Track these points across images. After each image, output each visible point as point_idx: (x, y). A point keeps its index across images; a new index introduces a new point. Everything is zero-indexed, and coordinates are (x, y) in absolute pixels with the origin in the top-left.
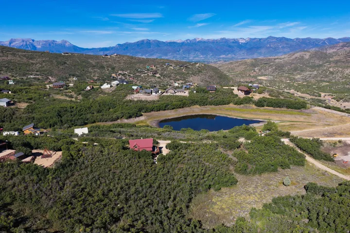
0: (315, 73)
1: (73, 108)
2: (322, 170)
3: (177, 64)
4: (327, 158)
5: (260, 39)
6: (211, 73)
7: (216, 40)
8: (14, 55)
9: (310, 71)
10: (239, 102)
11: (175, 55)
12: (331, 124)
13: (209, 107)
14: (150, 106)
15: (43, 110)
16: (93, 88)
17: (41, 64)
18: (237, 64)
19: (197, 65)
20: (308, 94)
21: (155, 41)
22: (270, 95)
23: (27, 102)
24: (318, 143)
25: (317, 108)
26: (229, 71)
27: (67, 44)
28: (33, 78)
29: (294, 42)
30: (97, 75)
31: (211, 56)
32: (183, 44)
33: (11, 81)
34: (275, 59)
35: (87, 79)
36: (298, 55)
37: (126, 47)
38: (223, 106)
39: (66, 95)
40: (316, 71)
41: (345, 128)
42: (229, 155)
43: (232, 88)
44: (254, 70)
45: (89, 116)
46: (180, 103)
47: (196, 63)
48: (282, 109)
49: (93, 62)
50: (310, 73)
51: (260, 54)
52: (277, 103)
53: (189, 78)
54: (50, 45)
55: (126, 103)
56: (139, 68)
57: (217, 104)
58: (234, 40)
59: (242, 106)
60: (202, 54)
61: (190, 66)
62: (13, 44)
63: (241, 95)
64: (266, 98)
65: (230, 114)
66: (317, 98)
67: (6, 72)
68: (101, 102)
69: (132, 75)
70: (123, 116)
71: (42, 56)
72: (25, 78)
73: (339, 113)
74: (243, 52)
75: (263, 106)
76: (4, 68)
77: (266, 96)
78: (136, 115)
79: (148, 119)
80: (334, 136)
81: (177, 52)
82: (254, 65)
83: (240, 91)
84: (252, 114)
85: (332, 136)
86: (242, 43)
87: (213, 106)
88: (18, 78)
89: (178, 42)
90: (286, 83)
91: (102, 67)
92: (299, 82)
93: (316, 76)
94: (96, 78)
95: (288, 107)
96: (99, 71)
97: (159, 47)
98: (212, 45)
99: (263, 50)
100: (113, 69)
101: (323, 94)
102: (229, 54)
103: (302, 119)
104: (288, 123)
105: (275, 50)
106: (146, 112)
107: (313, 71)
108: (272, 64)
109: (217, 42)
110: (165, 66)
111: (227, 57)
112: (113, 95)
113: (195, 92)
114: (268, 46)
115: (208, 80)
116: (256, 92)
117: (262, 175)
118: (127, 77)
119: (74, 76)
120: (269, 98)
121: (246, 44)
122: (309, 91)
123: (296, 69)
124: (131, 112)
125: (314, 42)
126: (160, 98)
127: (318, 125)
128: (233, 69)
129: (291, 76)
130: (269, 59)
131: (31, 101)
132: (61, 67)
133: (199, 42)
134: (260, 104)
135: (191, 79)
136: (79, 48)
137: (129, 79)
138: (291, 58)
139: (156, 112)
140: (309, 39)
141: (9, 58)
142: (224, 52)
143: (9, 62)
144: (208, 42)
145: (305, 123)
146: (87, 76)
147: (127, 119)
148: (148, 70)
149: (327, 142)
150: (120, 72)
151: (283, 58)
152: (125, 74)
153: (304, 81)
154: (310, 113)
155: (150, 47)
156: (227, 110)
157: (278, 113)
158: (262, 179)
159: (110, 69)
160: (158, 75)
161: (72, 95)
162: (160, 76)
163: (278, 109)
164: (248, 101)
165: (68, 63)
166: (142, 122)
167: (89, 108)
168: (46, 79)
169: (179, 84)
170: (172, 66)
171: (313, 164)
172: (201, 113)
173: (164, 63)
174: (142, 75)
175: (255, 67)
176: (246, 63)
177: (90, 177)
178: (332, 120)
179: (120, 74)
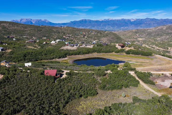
0: (168, 37)
1: (33, 52)
2: (146, 89)
3: (96, 31)
4: (152, 83)
5: (142, 19)
6: (113, 36)
7: (119, 20)
8: (18, 26)
9: (165, 36)
10: (118, 52)
11: (98, 27)
12: (162, 64)
13: (102, 54)
14: (71, 52)
15: (18, 53)
16: (47, 43)
17: (30, 31)
18: (128, 32)
19: (106, 32)
20: (162, 48)
21: (88, 20)
22: (134, 48)
23: (12, 49)
24: (150, 75)
25: (158, 56)
26: (123, 35)
27: (47, 21)
28: (25, 37)
29: (160, 21)
30: (56, 36)
31: (116, 28)
32: (102, 21)
33: (14, 39)
34: (148, 30)
35: (51, 38)
36: (160, 27)
37: (74, 23)
38: (109, 53)
39: (33, 46)
40: (168, 36)
41: (168, 67)
42: (98, 79)
43: (116, 44)
44: (136, 35)
45: (39, 57)
46: (86, 51)
47: (105, 31)
48: (139, 56)
49: (55, 30)
50: (165, 37)
51: (141, 27)
52: (137, 53)
53: (101, 38)
54: (39, 22)
55: (59, 51)
56: (77, 33)
57: (106, 53)
58: (128, 19)
59: (119, 53)
60: (112, 27)
61: (102, 33)
62: (22, 21)
63: (120, 48)
64: (132, 50)
65: (111, 57)
66: (166, 50)
67: (13, 34)
68: (47, 50)
69: (73, 37)
70: (56, 57)
71: (31, 27)
72: (21, 37)
73: (169, 58)
74: (133, 26)
75: (129, 54)
76: (12, 33)
77: (132, 49)
78: (63, 57)
79: (69, 59)
80: (161, 71)
81: (99, 26)
82: (136, 33)
83: (119, 46)
84: (122, 58)
85: (159, 71)
86: (132, 21)
87: (104, 53)
88: (18, 37)
89: (100, 20)
90: (151, 42)
91: (59, 33)
92: (159, 42)
93: (168, 39)
94: (55, 38)
95: (142, 55)
96: (57, 34)
97: (91, 23)
98: (116, 22)
99: (143, 25)
100: (64, 33)
101: (169, 48)
102: (125, 27)
103: (147, 61)
104: (139, 63)
105: (150, 25)
106: (69, 55)
107: (167, 36)
108: (146, 32)
109: (120, 21)
110: (90, 33)
111: (124, 28)
112: (55, 47)
113: (96, 46)
114: (146, 23)
115: (111, 40)
116: (127, 47)
117: (113, 91)
118: (71, 37)
119: (45, 36)
120: (133, 50)
121: (134, 22)
122: (163, 46)
123: (158, 35)
124: (60, 55)
125: (170, 21)
126: (77, 49)
127: (154, 65)
128: (125, 35)
129: (155, 38)
130: (145, 30)
131: (14, 49)
132: (39, 32)
133: (110, 21)
134: (128, 53)
135: (102, 39)
136: (52, 23)
137: (71, 39)
138: (156, 29)
139: (74, 56)
140: (167, 19)
141: (15, 28)
142: (123, 26)
143: (15, 30)
144: (115, 20)
145: (149, 64)
146: (51, 37)
147: (58, 59)
148: (81, 34)
149: (155, 74)
150: (67, 35)
151: (152, 29)
152: (70, 36)
153: (162, 41)
154: (154, 58)
155: (86, 23)
156: (111, 55)
157: (136, 58)
158: (112, 93)
159: (63, 34)
160: (86, 37)
161: (36, 46)
162: (87, 37)
163: (137, 55)
164: (122, 51)
165: (43, 30)
166: (65, 60)
167: (41, 53)
168: (31, 38)
169: (96, 41)
170: (93, 32)
171: (143, 86)
172: (97, 57)
173: (89, 31)
174: (78, 37)
175: (137, 34)
176: (132, 31)
177: (13, 89)
178: (163, 62)
179: (67, 36)
